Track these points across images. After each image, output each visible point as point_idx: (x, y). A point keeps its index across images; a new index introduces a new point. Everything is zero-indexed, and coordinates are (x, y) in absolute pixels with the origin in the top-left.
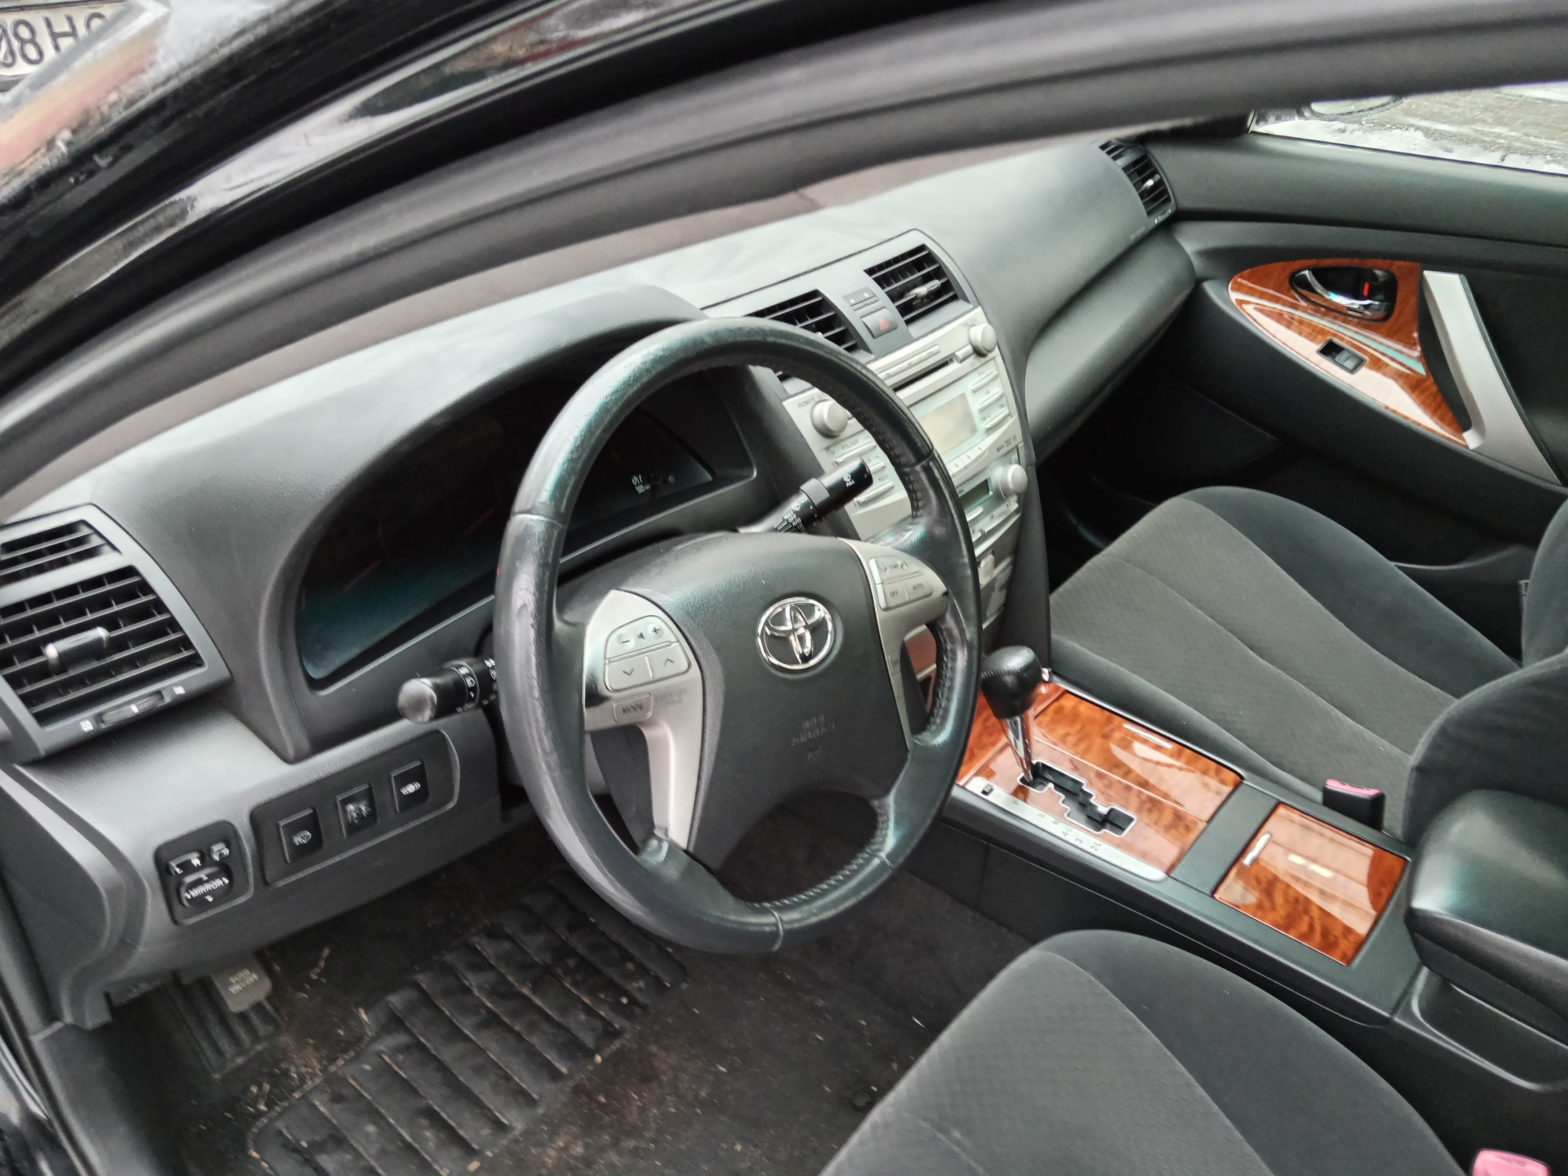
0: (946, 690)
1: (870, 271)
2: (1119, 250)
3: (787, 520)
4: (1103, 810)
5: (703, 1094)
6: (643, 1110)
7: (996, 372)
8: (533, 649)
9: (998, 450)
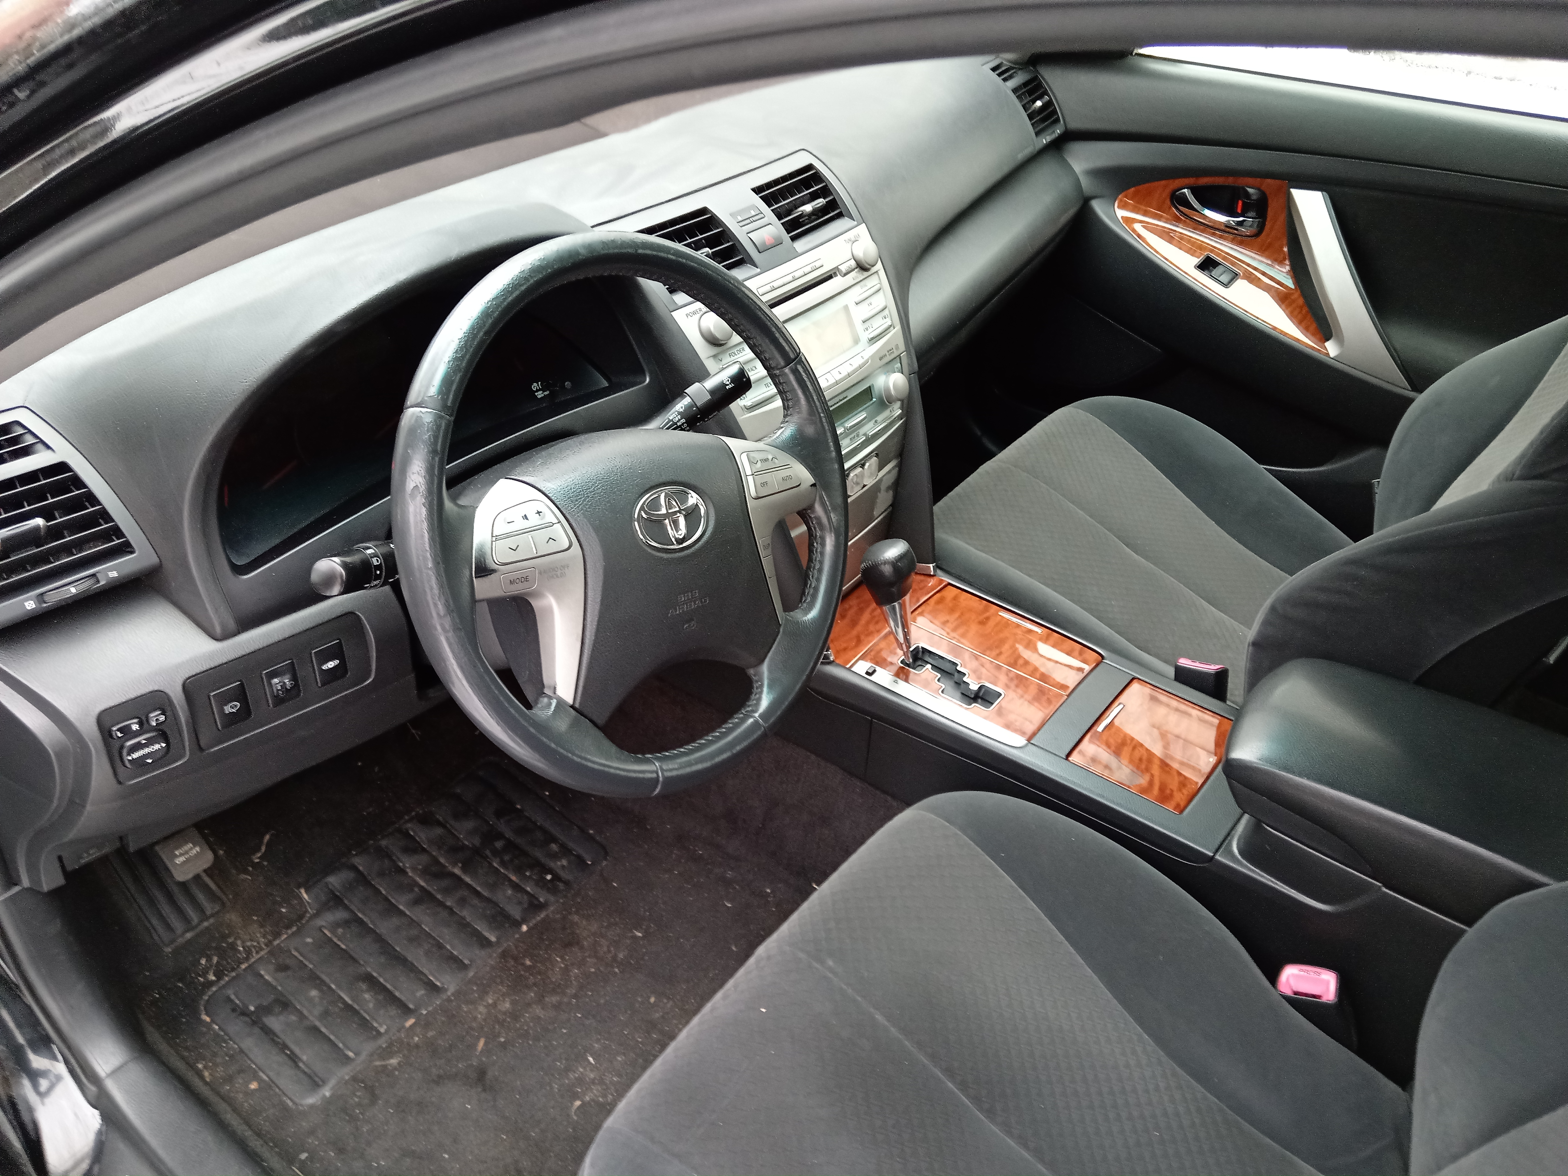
0: (816, 572)
1: (757, 190)
2: (1006, 170)
3: (672, 420)
4: (974, 687)
5: (621, 956)
6: (566, 971)
7: (879, 285)
8: (425, 525)
9: (881, 359)
